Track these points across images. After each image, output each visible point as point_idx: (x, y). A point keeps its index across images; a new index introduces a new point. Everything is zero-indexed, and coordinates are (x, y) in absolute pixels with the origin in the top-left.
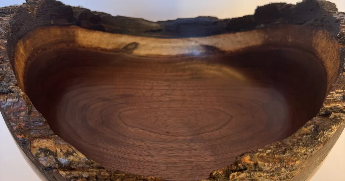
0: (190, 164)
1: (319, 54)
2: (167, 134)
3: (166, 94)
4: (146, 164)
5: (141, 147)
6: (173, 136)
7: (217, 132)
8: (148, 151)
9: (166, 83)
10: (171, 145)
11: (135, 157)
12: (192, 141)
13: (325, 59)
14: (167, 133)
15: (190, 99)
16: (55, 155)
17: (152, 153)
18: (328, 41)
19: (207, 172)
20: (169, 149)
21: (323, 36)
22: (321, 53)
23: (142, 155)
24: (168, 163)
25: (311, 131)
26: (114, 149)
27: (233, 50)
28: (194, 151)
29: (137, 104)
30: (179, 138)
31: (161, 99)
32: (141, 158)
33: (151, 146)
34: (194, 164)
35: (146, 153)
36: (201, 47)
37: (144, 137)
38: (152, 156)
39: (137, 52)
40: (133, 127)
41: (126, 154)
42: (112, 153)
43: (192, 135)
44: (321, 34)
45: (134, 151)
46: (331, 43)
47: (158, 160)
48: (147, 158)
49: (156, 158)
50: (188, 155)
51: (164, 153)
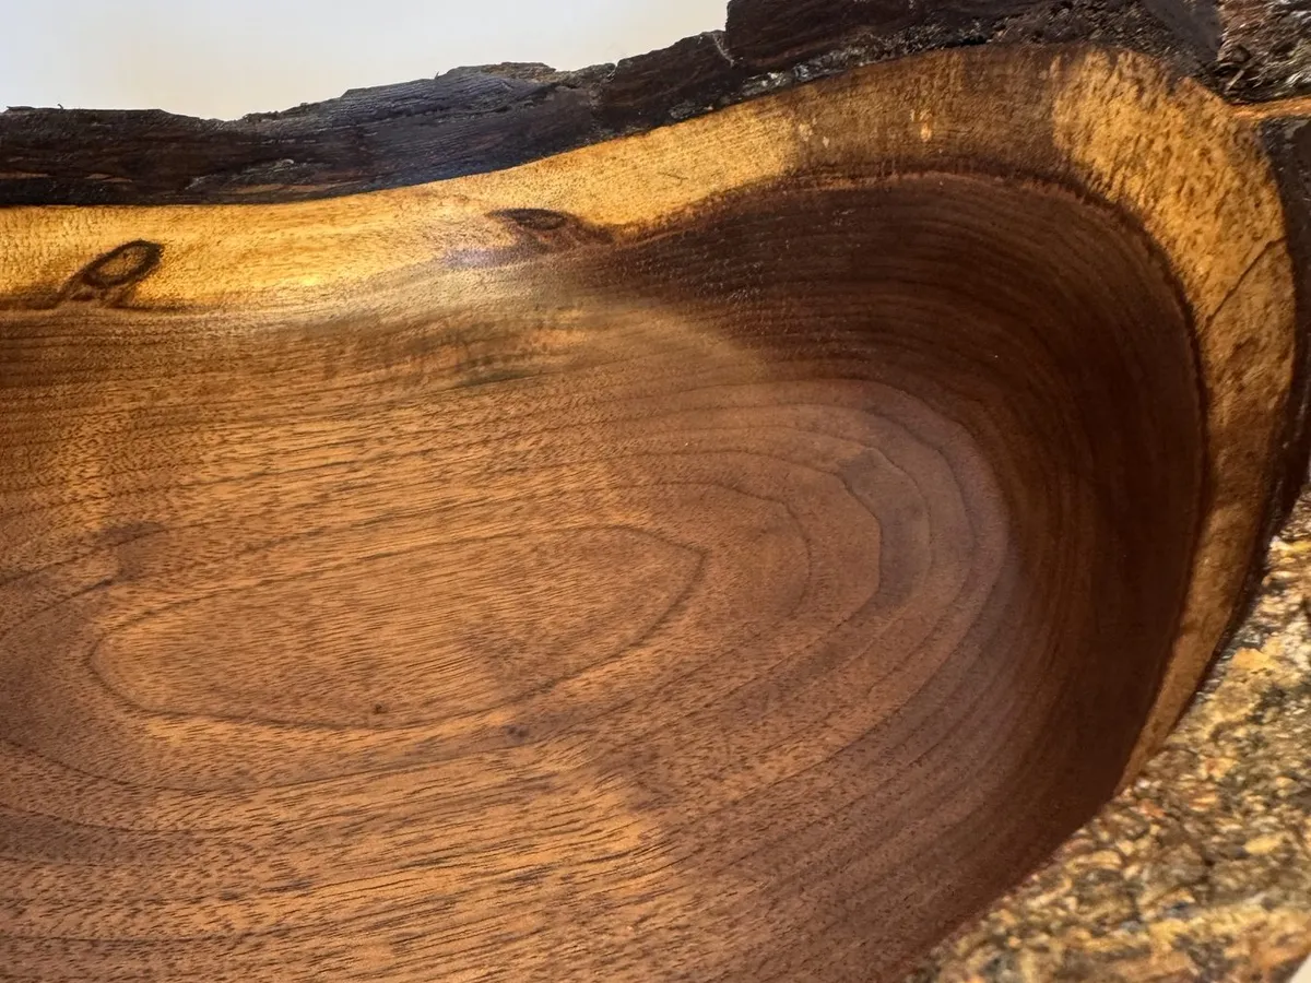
0: (530, 892)
1: (1106, 180)
2: (378, 718)
3: (346, 488)
4: (266, 956)
5: (230, 834)
6: (416, 723)
7: (645, 653)
8: (274, 858)
9: (338, 430)
10: (409, 782)
11: (199, 920)
12: (518, 734)
13: (1146, 202)
14: (378, 710)
15: (473, 494)
17: (302, 864)
18: (1154, 103)
19: (636, 925)
20: (401, 811)
21: (1114, 79)
22: (1114, 171)
23: (239, 890)
24: (399, 914)
26: (64, 890)
27: (651, 218)
28: (539, 801)
29: (192, 574)
30: (446, 729)
31: (324, 522)
32: (236, 915)
33: (294, 814)
34: (551, 887)
35: (263, 873)
36: (489, 224)
37: (245, 766)
38: (301, 885)
39: (153, 289)
40: (175, 716)
41: (141, 905)
42: (50, 923)
43: (516, 700)
44: (1098, 76)
45: (191, 875)
46: (1172, 112)
47: (337, 907)
48: (269, 910)
49: (326, 891)
50: (512, 832)
51: (374, 844)
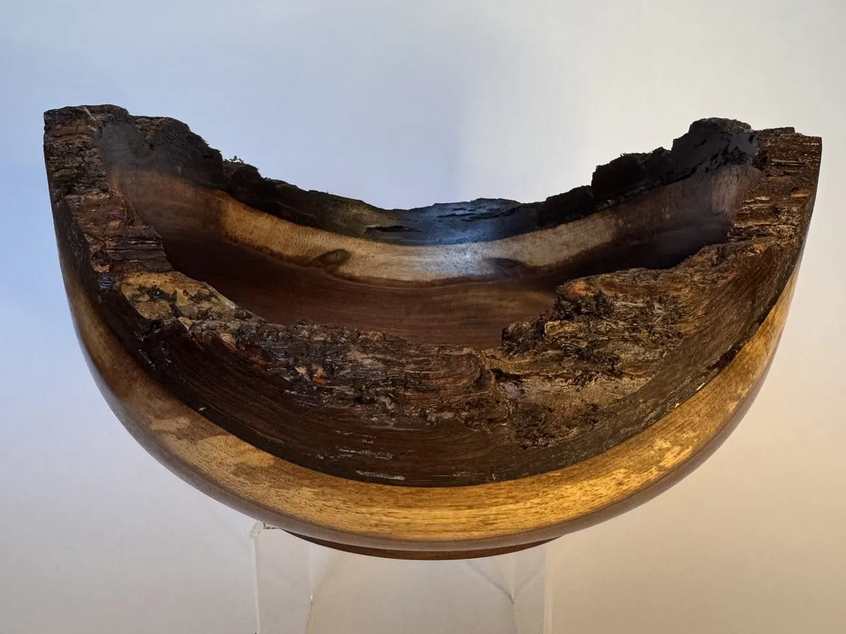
16: (172, 299)
21: (731, 177)
25: (711, 260)
27: (554, 263)
36: (485, 263)
39: (344, 269)
